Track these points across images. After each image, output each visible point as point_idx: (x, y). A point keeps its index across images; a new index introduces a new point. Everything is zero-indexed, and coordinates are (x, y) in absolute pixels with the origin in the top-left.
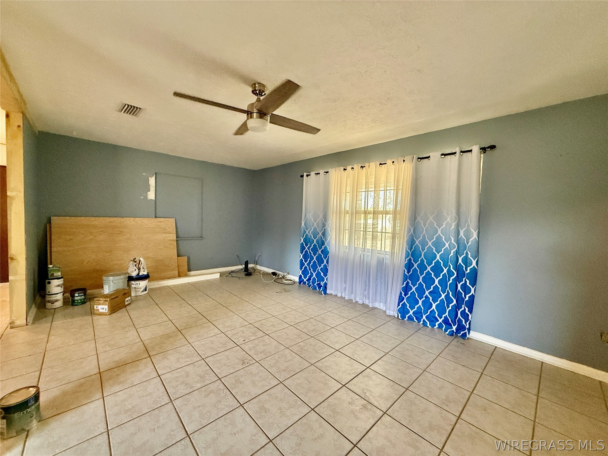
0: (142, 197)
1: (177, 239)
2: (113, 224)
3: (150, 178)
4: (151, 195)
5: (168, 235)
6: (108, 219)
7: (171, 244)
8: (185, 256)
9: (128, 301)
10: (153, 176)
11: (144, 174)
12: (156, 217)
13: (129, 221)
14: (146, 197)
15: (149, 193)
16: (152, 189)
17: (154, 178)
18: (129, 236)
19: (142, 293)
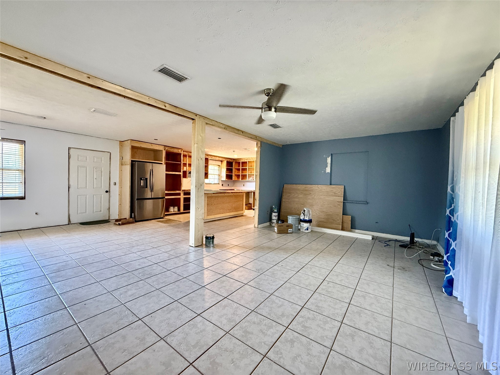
0: (323, 172)
1: (344, 201)
2: (307, 189)
3: (328, 158)
4: (328, 170)
5: (337, 198)
6: (305, 186)
7: (338, 205)
8: (350, 215)
9: (290, 231)
10: (329, 157)
11: (324, 156)
12: (331, 184)
13: (315, 187)
14: (325, 171)
15: (327, 168)
16: (329, 165)
17: (330, 158)
18: (314, 196)
19: (305, 231)
